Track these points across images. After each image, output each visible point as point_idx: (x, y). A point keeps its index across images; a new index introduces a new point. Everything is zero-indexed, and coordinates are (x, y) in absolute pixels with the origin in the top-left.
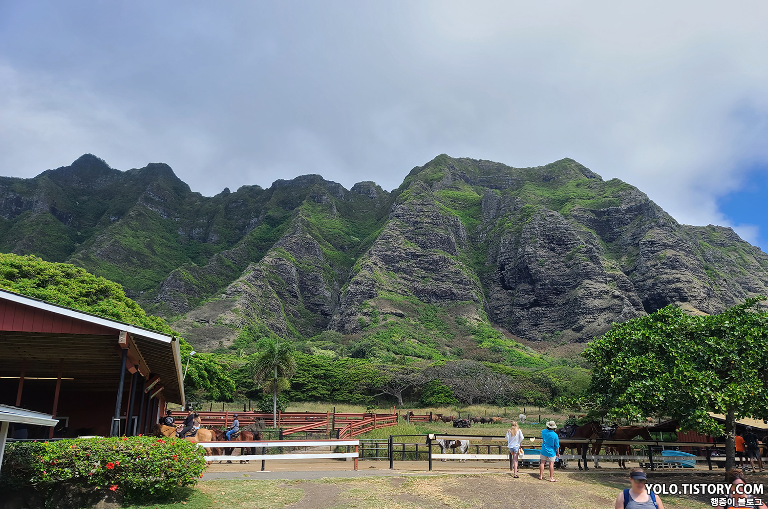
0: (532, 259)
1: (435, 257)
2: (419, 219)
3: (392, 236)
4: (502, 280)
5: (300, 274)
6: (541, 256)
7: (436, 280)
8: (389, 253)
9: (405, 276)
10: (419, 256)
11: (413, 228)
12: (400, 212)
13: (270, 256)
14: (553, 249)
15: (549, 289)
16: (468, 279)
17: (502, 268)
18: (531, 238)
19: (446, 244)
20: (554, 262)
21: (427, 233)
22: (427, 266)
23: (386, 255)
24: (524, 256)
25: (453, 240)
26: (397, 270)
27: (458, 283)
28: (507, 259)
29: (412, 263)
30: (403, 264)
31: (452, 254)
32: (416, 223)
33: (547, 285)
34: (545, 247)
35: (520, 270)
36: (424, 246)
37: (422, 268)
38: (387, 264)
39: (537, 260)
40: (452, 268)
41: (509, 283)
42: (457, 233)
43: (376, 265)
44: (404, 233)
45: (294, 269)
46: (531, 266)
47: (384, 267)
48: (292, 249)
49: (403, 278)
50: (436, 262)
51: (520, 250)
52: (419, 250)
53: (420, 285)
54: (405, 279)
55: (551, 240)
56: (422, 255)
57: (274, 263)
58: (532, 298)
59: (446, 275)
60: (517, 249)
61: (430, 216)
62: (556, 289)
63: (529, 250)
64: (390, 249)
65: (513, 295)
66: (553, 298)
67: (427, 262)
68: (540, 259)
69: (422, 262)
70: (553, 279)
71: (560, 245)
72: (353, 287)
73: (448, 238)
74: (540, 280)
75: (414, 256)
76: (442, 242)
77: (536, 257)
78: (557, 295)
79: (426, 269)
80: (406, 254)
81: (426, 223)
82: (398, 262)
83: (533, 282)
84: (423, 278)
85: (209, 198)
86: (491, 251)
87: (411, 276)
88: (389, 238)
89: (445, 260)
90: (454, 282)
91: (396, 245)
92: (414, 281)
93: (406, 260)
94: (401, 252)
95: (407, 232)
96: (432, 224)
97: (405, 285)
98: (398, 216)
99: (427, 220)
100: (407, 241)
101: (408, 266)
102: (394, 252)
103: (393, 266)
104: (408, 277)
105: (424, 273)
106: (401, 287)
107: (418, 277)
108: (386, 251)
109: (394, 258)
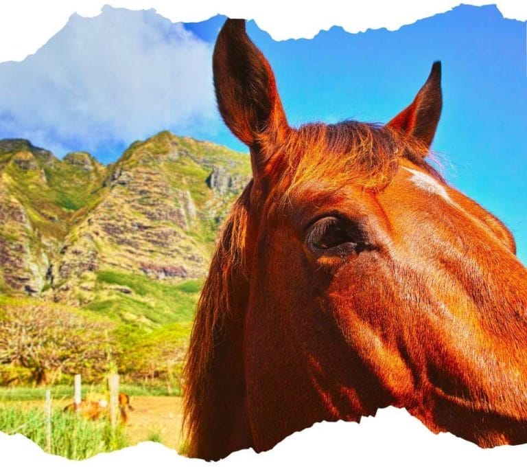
1: (164, 229)
2: (146, 188)
3: (115, 204)
7: (165, 254)
8: (112, 222)
9: (130, 248)
10: (146, 228)
11: (140, 197)
12: (125, 179)
19: (175, 217)
21: (156, 203)
22: (155, 238)
23: (109, 224)
25: (183, 213)
26: (122, 242)
27: (190, 259)
29: (138, 235)
30: (129, 236)
31: (182, 227)
32: (142, 192)
36: (151, 217)
37: (149, 241)
38: (110, 234)
40: (183, 243)
42: (186, 207)
43: (97, 234)
47: (107, 238)
49: (127, 250)
50: (166, 236)
52: (147, 223)
53: (146, 260)
54: (131, 252)
56: (149, 227)
59: (176, 250)
64: (113, 218)
67: (156, 234)
69: (149, 234)
72: (71, 257)
73: (178, 210)
75: (141, 227)
76: (172, 214)
79: (154, 242)
80: (132, 224)
81: (155, 192)
82: (122, 232)
84: (151, 251)
87: (138, 249)
88: (112, 206)
89: (175, 233)
90: (185, 258)
91: (120, 214)
92: (141, 255)
93: (131, 231)
94: (126, 223)
95: (133, 201)
96: (161, 194)
97: (130, 259)
98: (123, 184)
99: (156, 189)
100: (133, 210)
101: (134, 238)
102: (119, 221)
103: (116, 237)
104: (133, 249)
105: (150, 246)
106: (126, 260)
107: (145, 251)
108: (109, 219)
109: (118, 228)
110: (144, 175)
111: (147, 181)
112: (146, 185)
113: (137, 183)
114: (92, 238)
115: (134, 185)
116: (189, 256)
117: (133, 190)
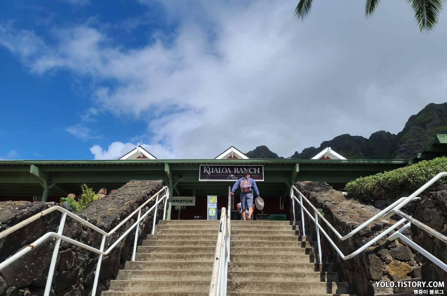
12: (403, 149)
98: (402, 152)
110: (415, 143)
111: (417, 146)
112: (417, 149)
113: (411, 149)
115: (409, 151)
117: (410, 154)
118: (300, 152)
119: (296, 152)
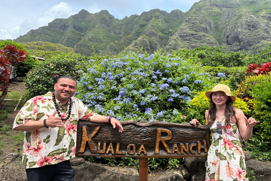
0: (240, 33)
1: (200, 35)
2: (195, 22)
3: (184, 28)
4: (227, 41)
5: (150, 43)
6: (244, 32)
7: (200, 42)
8: (182, 34)
9: (188, 42)
10: (194, 35)
11: (192, 25)
12: (187, 19)
13: (140, 38)
14: (250, 29)
15: (246, 44)
16: (213, 42)
17: (228, 37)
18: (241, 26)
19: (205, 30)
20: (250, 34)
21: (198, 26)
22: (197, 38)
23: (181, 35)
24: (237, 32)
25: (208, 28)
26: (186, 40)
27: (209, 43)
28: (230, 34)
29: (191, 37)
30: (188, 38)
31: (207, 33)
32: (194, 23)
33: (246, 42)
34: (246, 29)
35: (235, 38)
36: (196, 31)
37: (195, 39)
38: (181, 38)
39: (242, 34)
40: (207, 38)
41: (230, 42)
42: (210, 26)
43: (177, 38)
44: (189, 27)
45: (148, 42)
46: (240, 36)
47: (180, 39)
48: (148, 35)
49: (187, 42)
50: (201, 36)
51: (236, 30)
52: (194, 33)
53: (194, 45)
54: (188, 43)
55: (249, 26)
56: (195, 34)
57: (141, 40)
58: (239, 47)
59: (204, 41)
60: (234, 30)
61: (199, 20)
62: (249, 44)
63: (239, 30)
64: (183, 33)
65: (231, 47)
66: (248, 47)
67: (197, 37)
68: (244, 34)
69: (195, 37)
70: (248, 40)
71: (253, 28)
72: (169, 46)
73: (206, 28)
74: (243, 41)
75: (192, 35)
76: (204, 29)
77: (242, 32)
78: (250, 46)
79: (197, 39)
80: (189, 34)
81: (198, 23)
82: (186, 37)
83: (240, 42)
84: (195, 42)
85: (121, 20)
86: (224, 31)
87: (191, 42)
88: (183, 29)
89: (204, 36)
90: (207, 43)
91: (185, 31)
92: (192, 43)
93: (189, 36)
94: (187, 34)
95: (190, 27)
96: (200, 23)
97: (188, 45)
98: (187, 21)
99: (198, 22)
100: (190, 29)
101: (190, 38)
102: (185, 34)
103: (184, 39)
104: (189, 42)
105: (196, 40)
106: (187, 45)
107: (193, 42)
108: (181, 34)
109: (184, 36)
111: (195, 19)
112: (195, 21)
114: (175, 40)
116: (209, 42)
117: (190, 23)
118: (128, 17)
119: (126, 17)
